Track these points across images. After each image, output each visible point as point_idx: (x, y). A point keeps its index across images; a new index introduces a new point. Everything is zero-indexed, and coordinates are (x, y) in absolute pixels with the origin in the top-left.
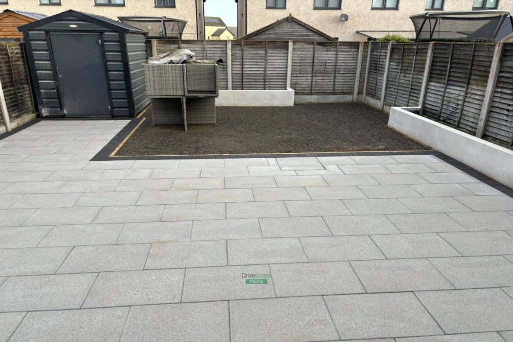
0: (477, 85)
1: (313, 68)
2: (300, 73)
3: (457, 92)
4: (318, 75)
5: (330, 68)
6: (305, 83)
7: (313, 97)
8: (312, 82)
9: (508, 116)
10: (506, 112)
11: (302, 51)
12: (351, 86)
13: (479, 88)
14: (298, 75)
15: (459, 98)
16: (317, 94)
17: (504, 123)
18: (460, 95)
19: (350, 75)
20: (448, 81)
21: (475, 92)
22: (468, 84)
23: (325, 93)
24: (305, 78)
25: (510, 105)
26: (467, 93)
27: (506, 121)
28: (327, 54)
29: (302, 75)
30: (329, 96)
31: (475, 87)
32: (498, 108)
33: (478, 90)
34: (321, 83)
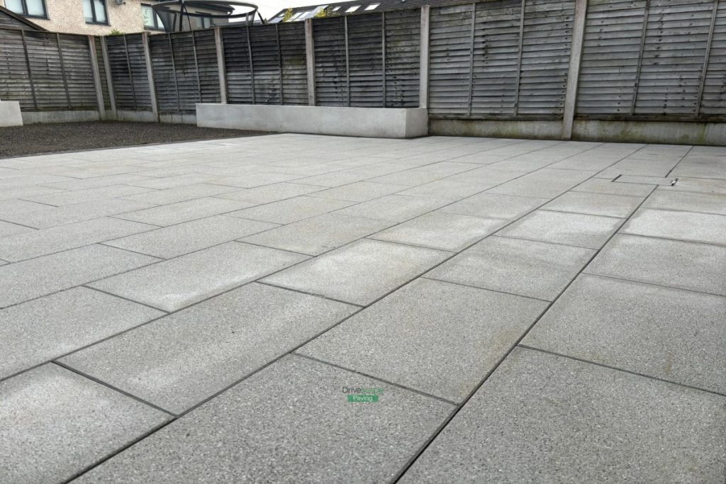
0: (292, 65)
1: (29, 70)
2: (10, 78)
3: (270, 77)
4: (41, 81)
5: (54, 70)
6: (23, 93)
7: (41, 114)
8: (33, 91)
9: (336, 88)
10: (333, 85)
11: (5, 44)
12: (92, 97)
13: (296, 68)
14: (9, 81)
15: (274, 82)
16: (46, 109)
17: (334, 95)
18: (274, 79)
19: (86, 82)
20: (254, 67)
21: (292, 73)
22: (282, 65)
23: (57, 109)
24: (21, 85)
25: (335, 77)
26: (283, 75)
27: (336, 93)
28: (45, 50)
29: (15, 81)
30: (65, 112)
31: (290, 68)
32: (323, 82)
33: (295, 70)
34: (48, 93)
